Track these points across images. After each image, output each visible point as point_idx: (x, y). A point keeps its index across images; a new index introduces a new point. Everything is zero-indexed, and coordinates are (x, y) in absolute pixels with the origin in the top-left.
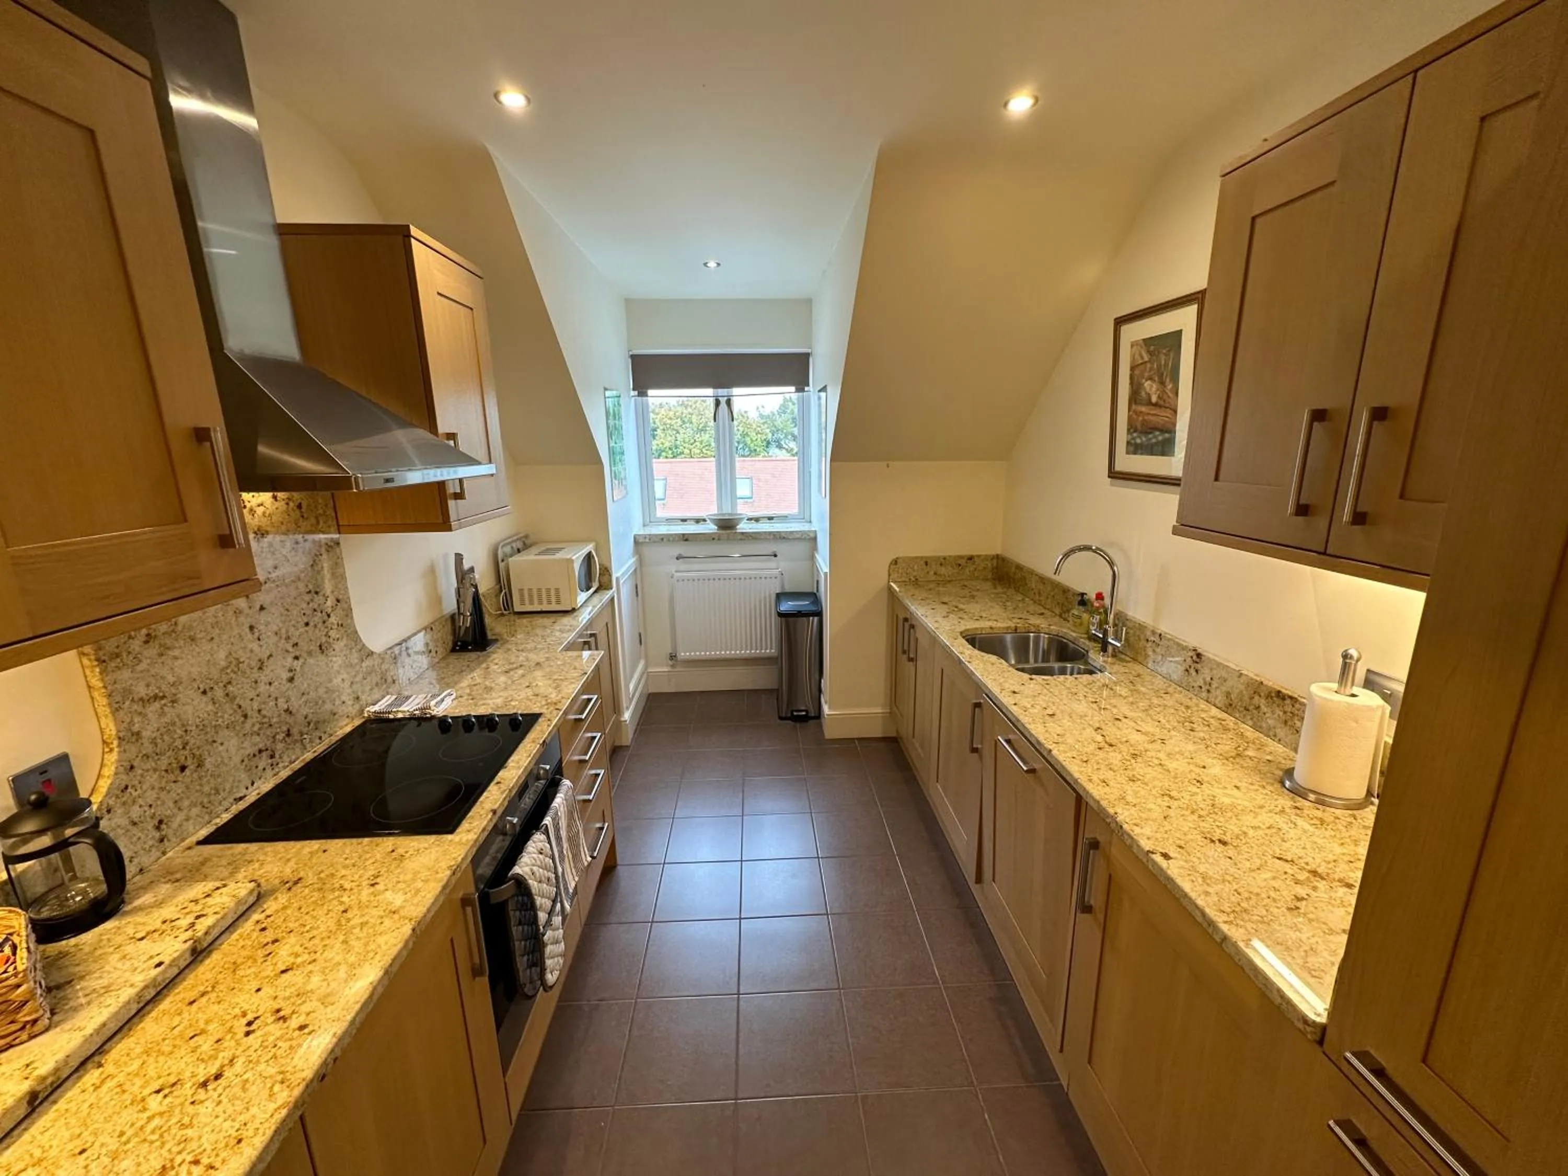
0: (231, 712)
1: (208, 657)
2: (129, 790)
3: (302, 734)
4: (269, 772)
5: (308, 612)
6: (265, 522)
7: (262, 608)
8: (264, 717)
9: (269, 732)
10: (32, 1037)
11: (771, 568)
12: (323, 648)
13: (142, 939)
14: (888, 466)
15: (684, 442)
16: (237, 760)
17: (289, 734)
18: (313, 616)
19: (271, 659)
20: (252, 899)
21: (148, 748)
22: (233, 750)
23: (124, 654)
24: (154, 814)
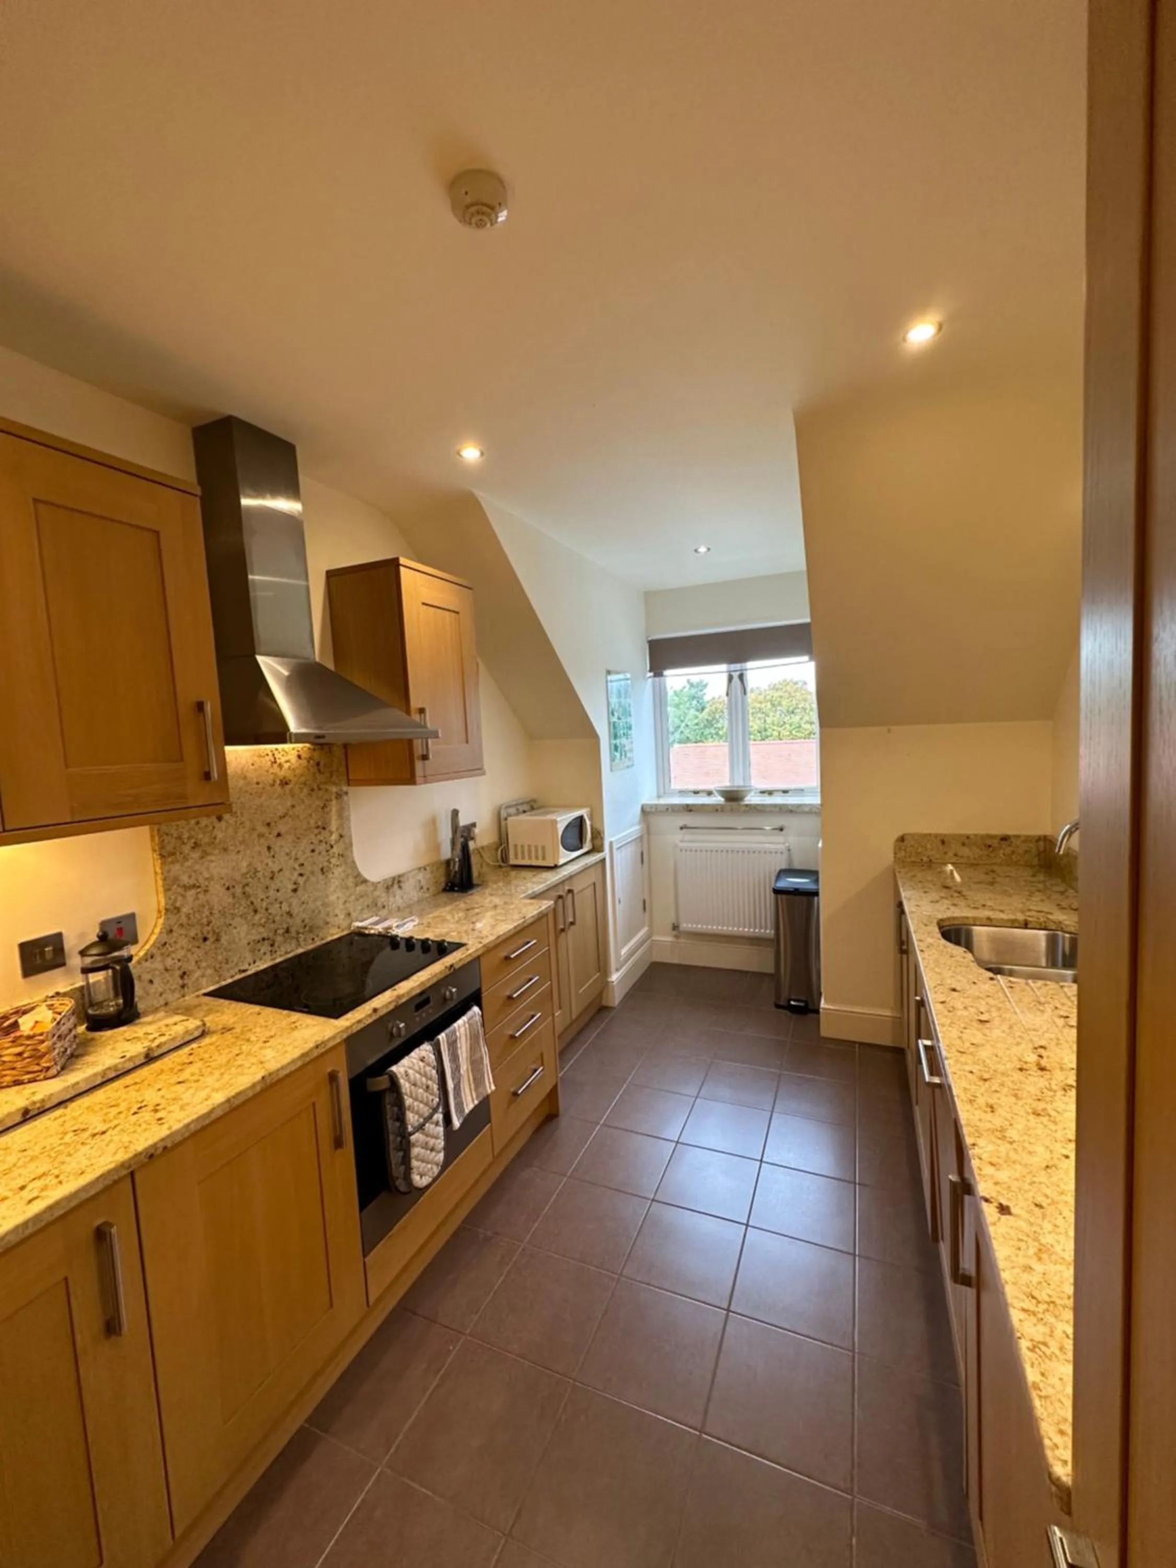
0: (245, 905)
1: (234, 864)
2: (167, 945)
3: (298, 933)
4: (268, 956)
5: (316, 842)
6: (289, 775)
7: (279, 835)
8: (270, 914)
9: (272, 926)
10: (46, 1079)
11: (777, 843)
12: (325, 870)
13: (128, 1040)
14: (889, 731)
15: (773, 724)
16: (245, 942)
17: (287, 931)
18: (319, 844)
19: (281, 873)
20: (197, 1034)
21: (184, 920)
22: (243, 934)
23: (178, 854)
24: (181, 966)
